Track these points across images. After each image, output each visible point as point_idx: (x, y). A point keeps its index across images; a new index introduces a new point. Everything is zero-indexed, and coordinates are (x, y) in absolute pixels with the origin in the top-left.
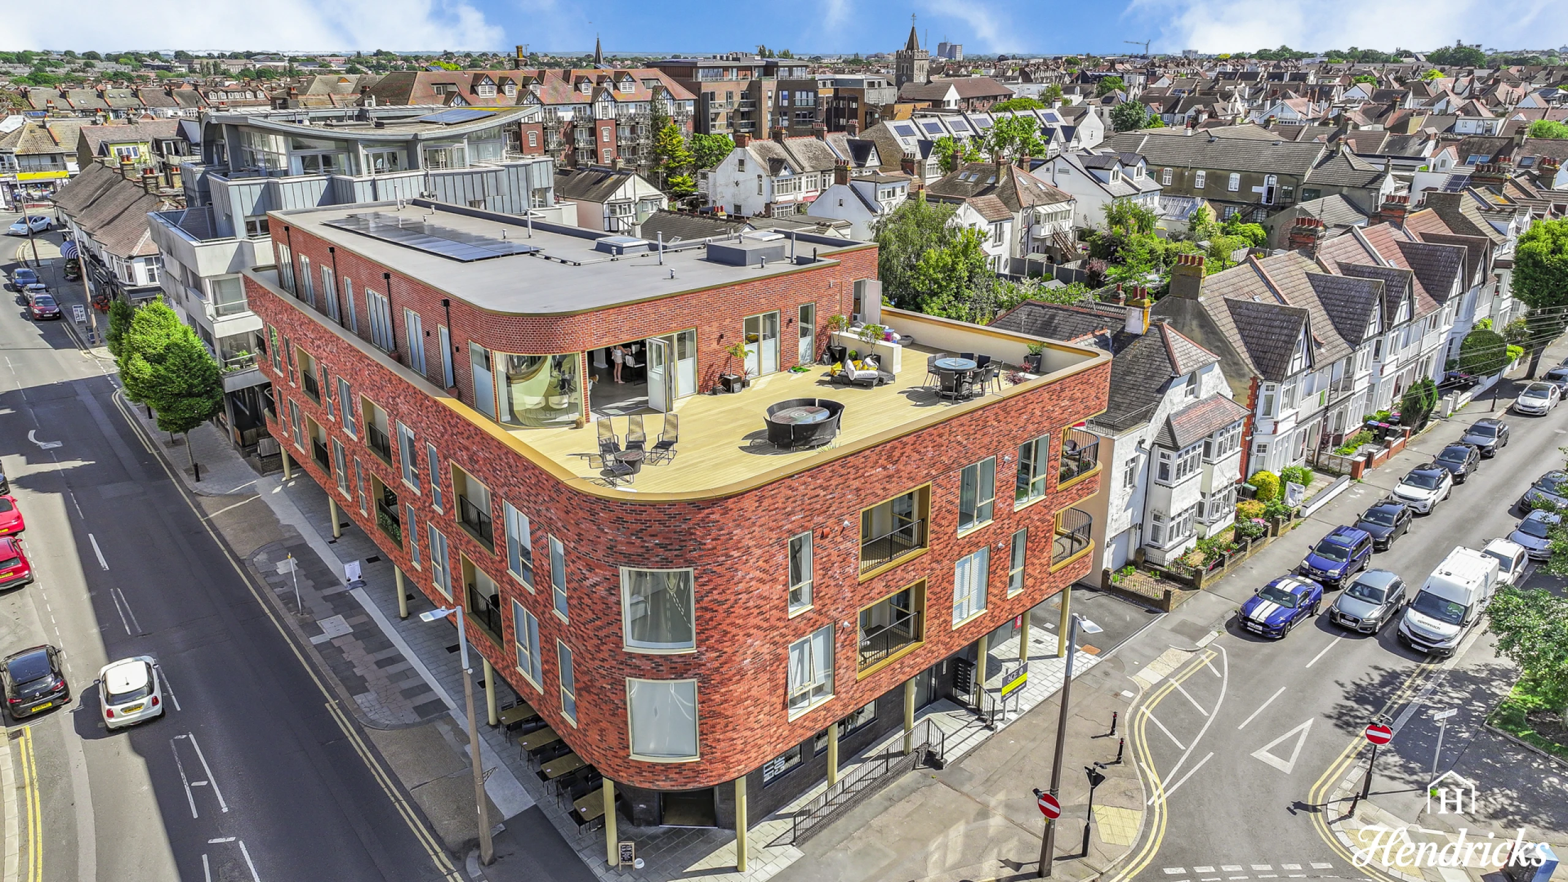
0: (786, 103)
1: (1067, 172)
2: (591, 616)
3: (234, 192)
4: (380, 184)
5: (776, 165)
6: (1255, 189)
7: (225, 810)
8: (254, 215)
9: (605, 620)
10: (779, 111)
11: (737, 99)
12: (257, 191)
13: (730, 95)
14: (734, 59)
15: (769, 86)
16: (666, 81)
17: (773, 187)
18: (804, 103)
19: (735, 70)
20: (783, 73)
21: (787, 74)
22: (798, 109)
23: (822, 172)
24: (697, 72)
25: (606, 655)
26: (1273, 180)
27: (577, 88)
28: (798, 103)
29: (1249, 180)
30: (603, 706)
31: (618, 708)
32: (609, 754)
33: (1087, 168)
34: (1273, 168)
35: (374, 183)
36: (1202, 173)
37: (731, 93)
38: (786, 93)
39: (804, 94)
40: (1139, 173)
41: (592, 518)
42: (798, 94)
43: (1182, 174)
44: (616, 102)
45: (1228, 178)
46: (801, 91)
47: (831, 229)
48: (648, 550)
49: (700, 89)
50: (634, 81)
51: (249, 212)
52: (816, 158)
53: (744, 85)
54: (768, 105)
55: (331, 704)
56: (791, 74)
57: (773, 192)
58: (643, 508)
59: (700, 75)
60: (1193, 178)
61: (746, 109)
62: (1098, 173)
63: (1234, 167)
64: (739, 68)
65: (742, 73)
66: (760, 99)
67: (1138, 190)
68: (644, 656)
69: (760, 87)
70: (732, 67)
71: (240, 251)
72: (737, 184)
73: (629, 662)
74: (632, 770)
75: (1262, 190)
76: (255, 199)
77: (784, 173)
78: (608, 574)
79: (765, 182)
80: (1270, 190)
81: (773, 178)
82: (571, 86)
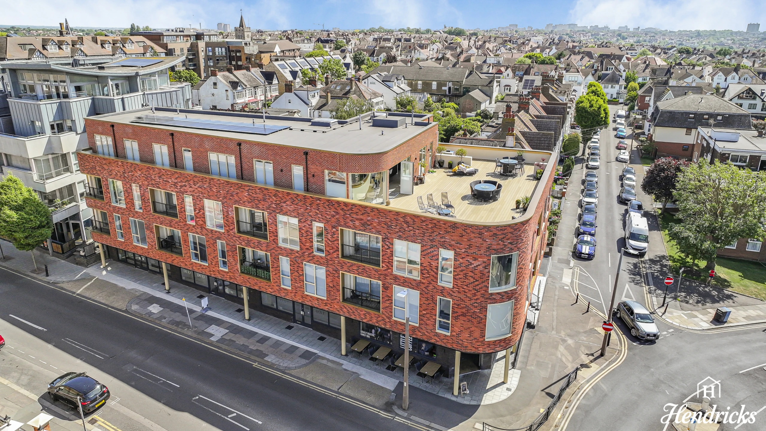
0: (211, 54)
1: (374, 83)
2: (472, 280)
3: (43, 108)
4: (126, 100)
5: (235, 85)
6: (443, 88)
7: (260, 423)
8: (54, 121)
9: (481, 281)
10: (208, 58)
11: (186, 51)
12: (55, 107)
13: (182, 50)
14: (180, 31)
15: (201, 45)
16: (149, 43)
17: (234, 96)
18: (220, 54)
19: (182, 37)
20: (206, 39)
21: (208, 39)
22: (218, 57)
23: (254, 87)
24: (163, 38)
25: (479, 297)
26: (450, 84)
27: (103, 47)
28: (217, 54)
29: (440, 84)
30: (474, 320)
31: (482, 319)
32: (474, 342)
33: (383, 81)
34: (450, 79)
35: (123, 99)
36: (420, 82)
37: (183, 49)
38: (210, 48)
39: (220, 49)
40: (402, 83)
41: (480, 236)
42: (217, 49)
43: (412, 83)
44: (126, 54)
45: (431, 84)
46: (218, 47)
47: (296, 114)
48: (505, 246)
49: (167, 47)
50: (133, 43)
51: (51, 119)
52: (250, 81)
53: (188, 45)
54: (202, 55)
55: (255, 365)
56: (210, 39)
57: (234, 98)
58: (505, 228)
59: (165, 39)
60: (416, 84)
61: (192, 57)
62: (388, 83)
63: (433, 79)
64: (184, 36)
65: (185, 38)
66: (198, 52)
67: (404, 90)
68: (498, 293)
69: (197, 46)
70: (180, 35)
71: (49, 142)
72: (213, 95)
73: (491, 297)
74: (485, 346)
75: (446, 88)
76: (55, 111)
77: (239, 88)
78: (485, 260)
79: (230, 93)
80: (450, 88)
81: (234, 91)
82: (99, 45)
